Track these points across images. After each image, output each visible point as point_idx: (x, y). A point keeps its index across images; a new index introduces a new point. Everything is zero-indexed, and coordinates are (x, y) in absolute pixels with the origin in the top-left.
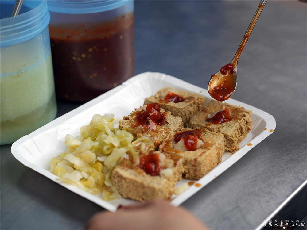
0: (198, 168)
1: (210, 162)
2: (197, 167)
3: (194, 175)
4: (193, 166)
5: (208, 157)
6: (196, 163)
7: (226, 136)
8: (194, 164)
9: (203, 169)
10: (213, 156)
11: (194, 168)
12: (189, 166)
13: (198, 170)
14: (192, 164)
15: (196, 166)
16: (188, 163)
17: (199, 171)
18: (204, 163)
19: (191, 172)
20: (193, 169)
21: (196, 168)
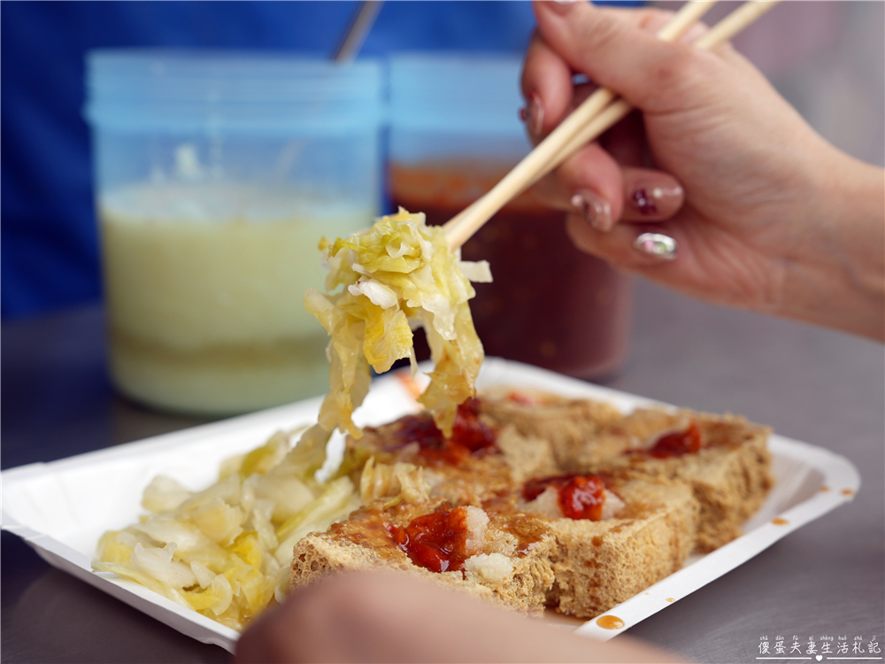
0: (605, 575)
1: (648, 560)
2: (602, 570)
3: (589, 601)
4: (588, 564)
5: (640, 541)
6: (597, 555)
7: (700, 491)
8: (590, 556)
9: (624, 578)
10: (657, 541)
11: (591, 572)
12: (574, 566)
13: (605, 583)
14: (583, 559)
15: (598, 566)
16: (570, 553)
17: (606, 587)
18: (627, 556)
19: (580, 589)
20: (587, 577)
21: (596, 575)
